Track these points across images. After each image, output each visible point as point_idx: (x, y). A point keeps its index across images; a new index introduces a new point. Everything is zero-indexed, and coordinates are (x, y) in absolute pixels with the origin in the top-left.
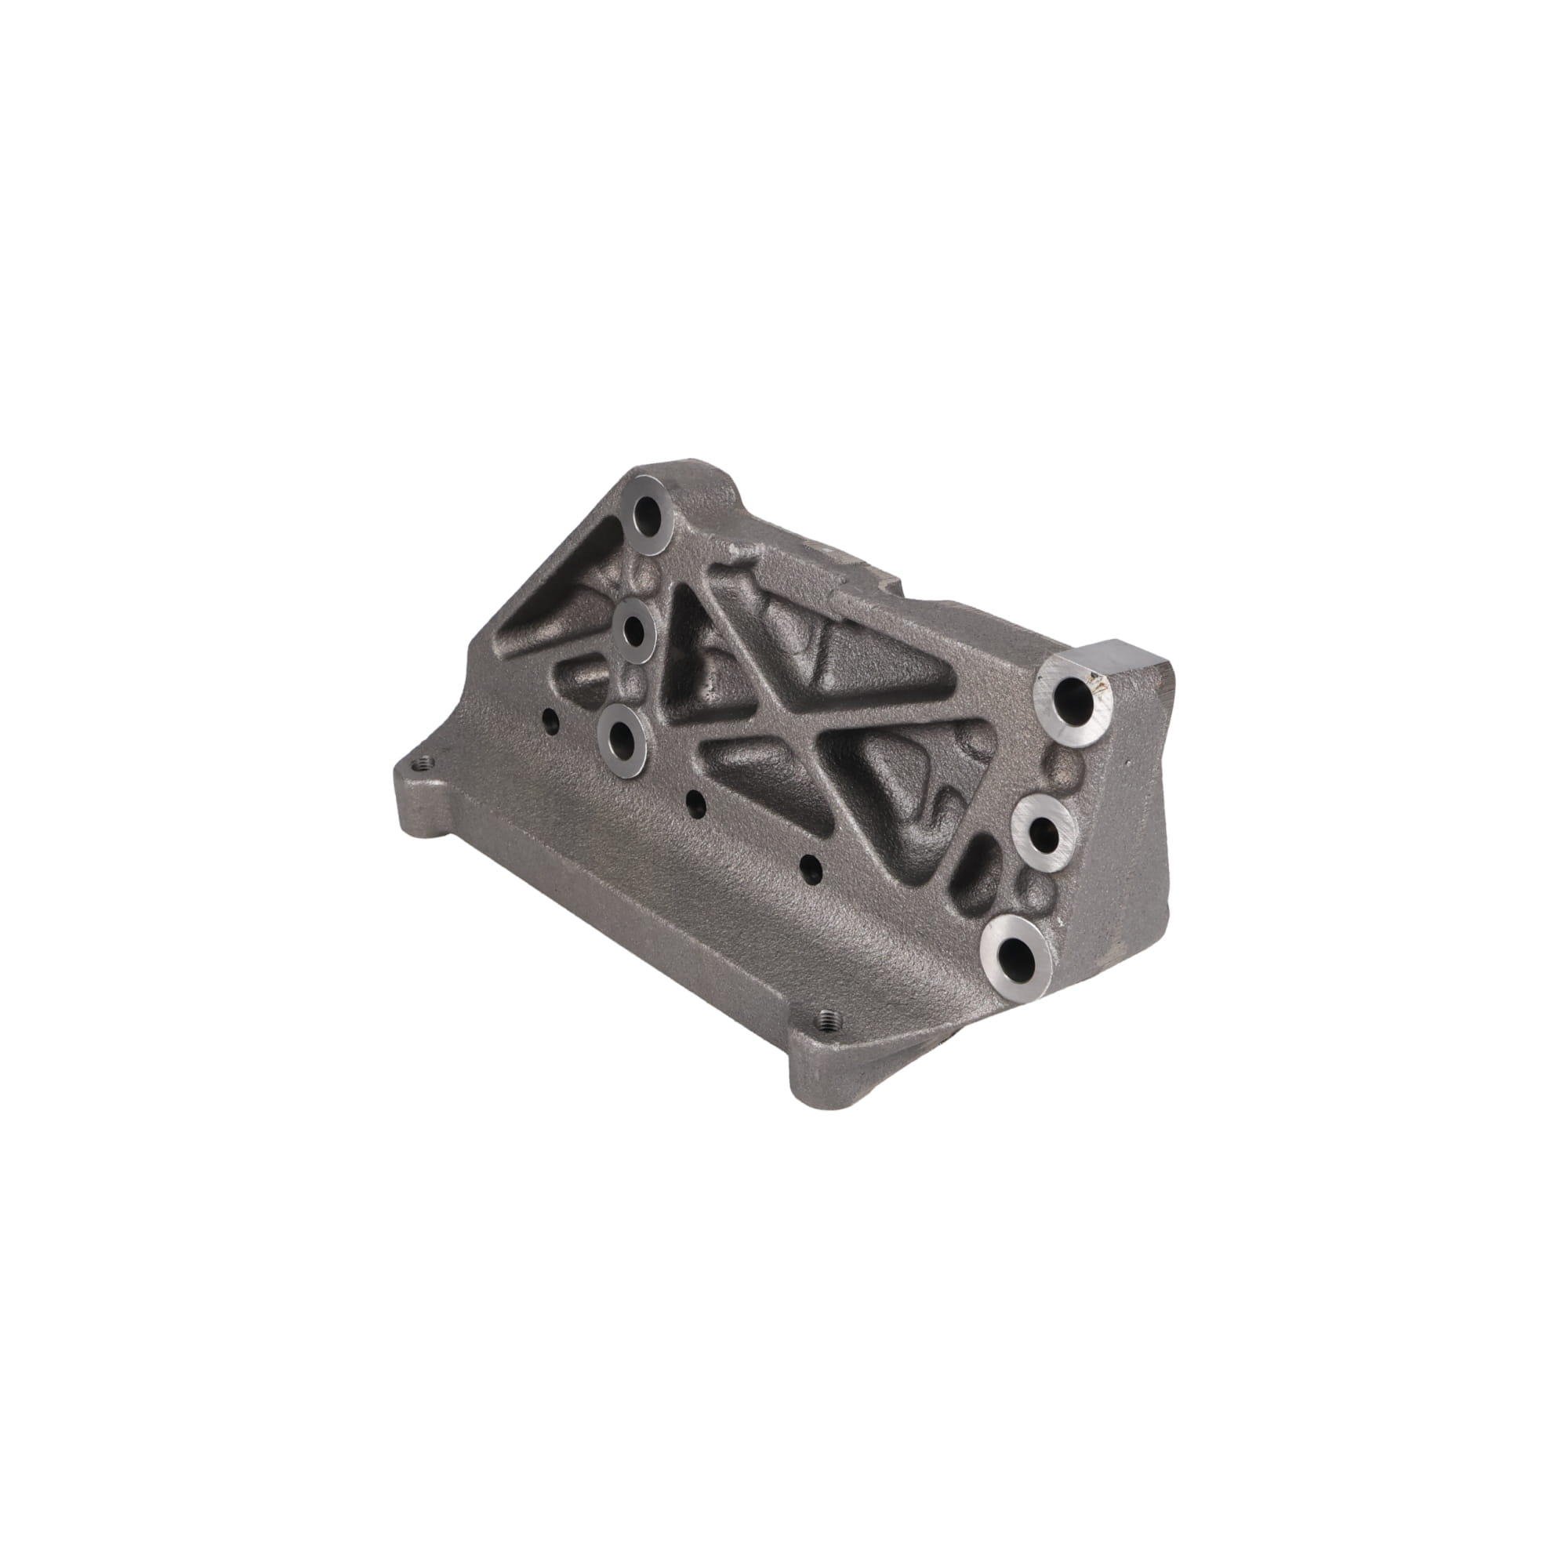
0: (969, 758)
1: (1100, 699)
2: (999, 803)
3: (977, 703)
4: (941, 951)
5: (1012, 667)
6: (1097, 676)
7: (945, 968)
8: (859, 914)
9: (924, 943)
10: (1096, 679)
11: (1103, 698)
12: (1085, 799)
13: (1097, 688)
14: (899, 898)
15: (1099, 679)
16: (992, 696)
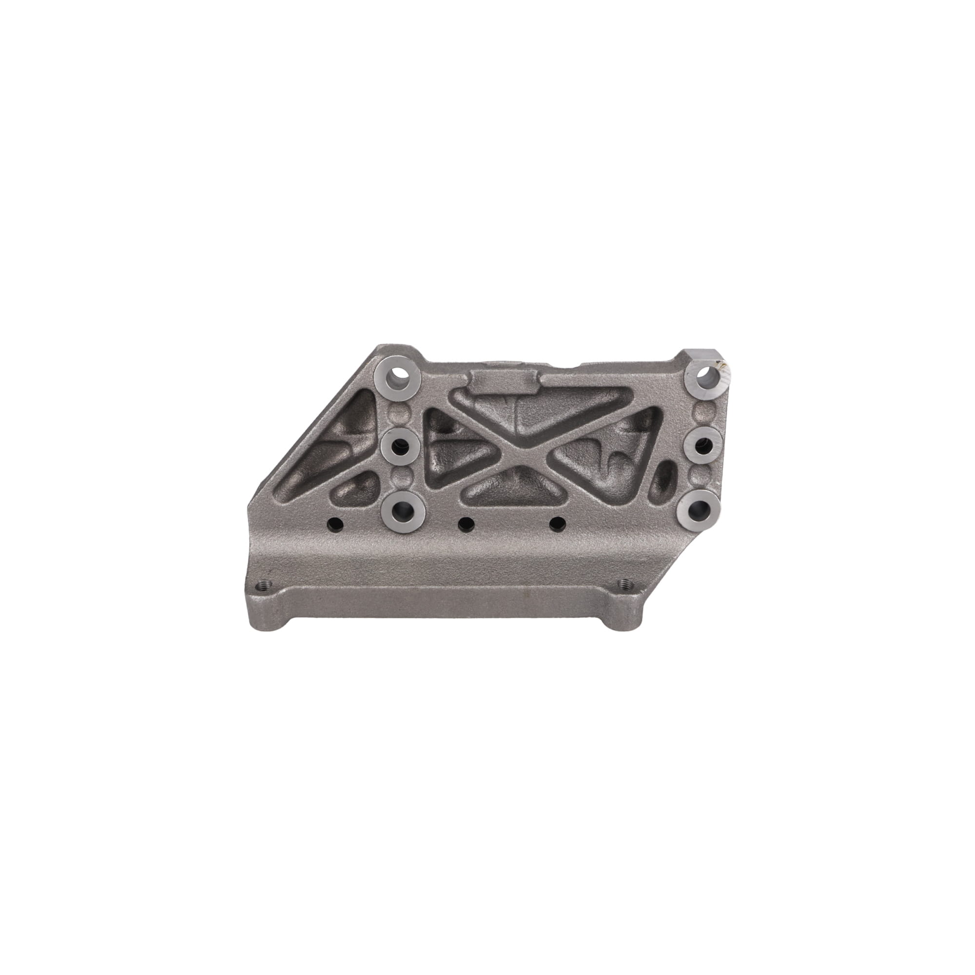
0: (625, 433)
1: (724, 371)
2: (672, 442)
3: (650, 400)
4: (650, 528)
5: (666, 375)
6: (720, 361)
7: (655, 535)
8: (595, 533)
9: (638, 529)
10: (720, 363)
11: (725, 370)
12: (720, 421)
13: (721, 367)
14: (620, 514)
15: (721, 362)
16: (658, 393)
